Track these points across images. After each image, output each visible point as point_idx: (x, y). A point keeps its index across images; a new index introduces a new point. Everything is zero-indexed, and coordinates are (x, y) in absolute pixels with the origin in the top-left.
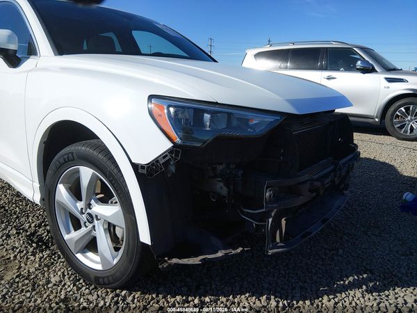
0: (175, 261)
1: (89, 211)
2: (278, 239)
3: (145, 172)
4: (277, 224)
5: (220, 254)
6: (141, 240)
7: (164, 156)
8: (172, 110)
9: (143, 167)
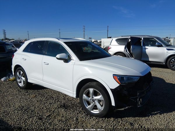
0: (118, 109)
1: (93, 99)
2: (139, 103)
3: (113, 90)
4: (139, 100)
5: (127, 108)
6: (112, 105)
7: (118, 87)
8: (118, 77)
9: (112, 89)
